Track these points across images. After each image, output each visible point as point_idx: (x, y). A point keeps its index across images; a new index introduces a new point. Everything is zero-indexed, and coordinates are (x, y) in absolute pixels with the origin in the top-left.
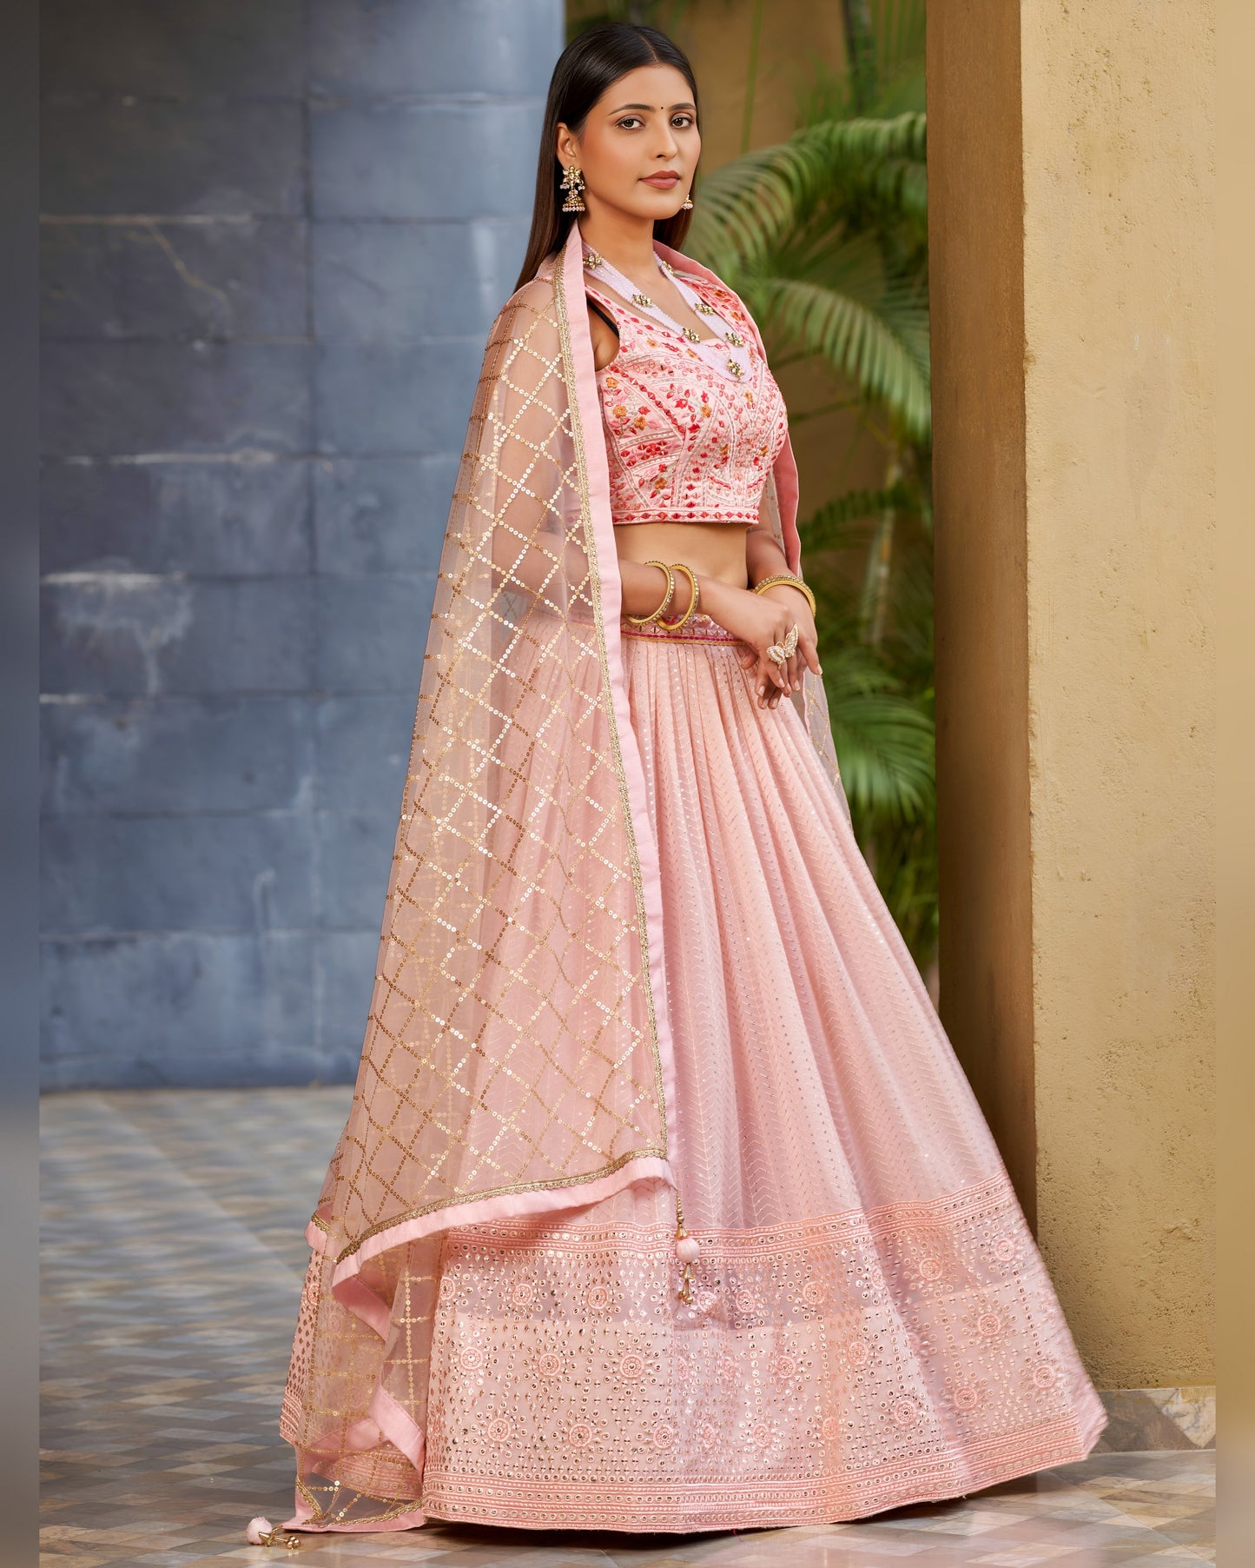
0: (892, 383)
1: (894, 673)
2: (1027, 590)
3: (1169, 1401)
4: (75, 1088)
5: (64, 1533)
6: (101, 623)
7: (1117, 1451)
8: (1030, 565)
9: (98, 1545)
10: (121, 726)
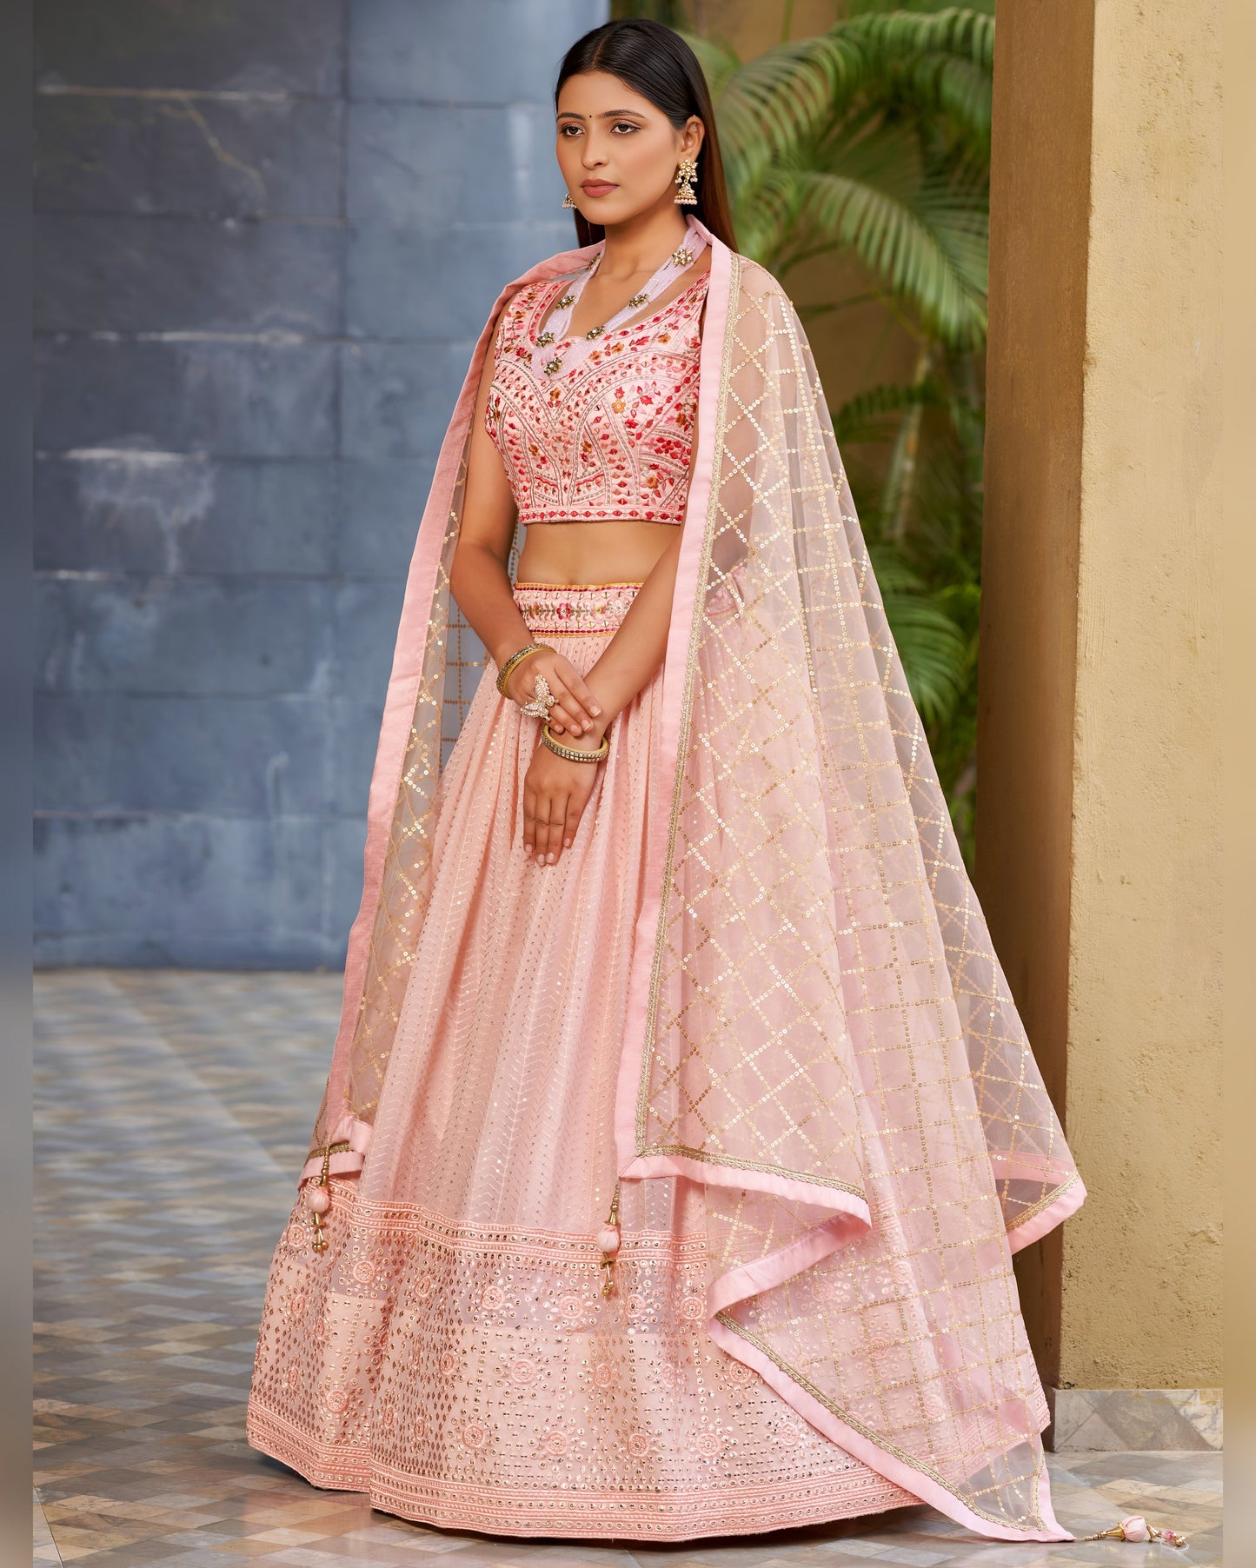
0: (926, 281)
1: (916, 570)
2: (1077, 592)
3: (1187, 1402)
4: (83, 965)
5: (91, 1503)
6: (122, 500)
7: (1134, 1449)
8: (1082, 567)
9: (126, 1520)
10: (139, 604)
